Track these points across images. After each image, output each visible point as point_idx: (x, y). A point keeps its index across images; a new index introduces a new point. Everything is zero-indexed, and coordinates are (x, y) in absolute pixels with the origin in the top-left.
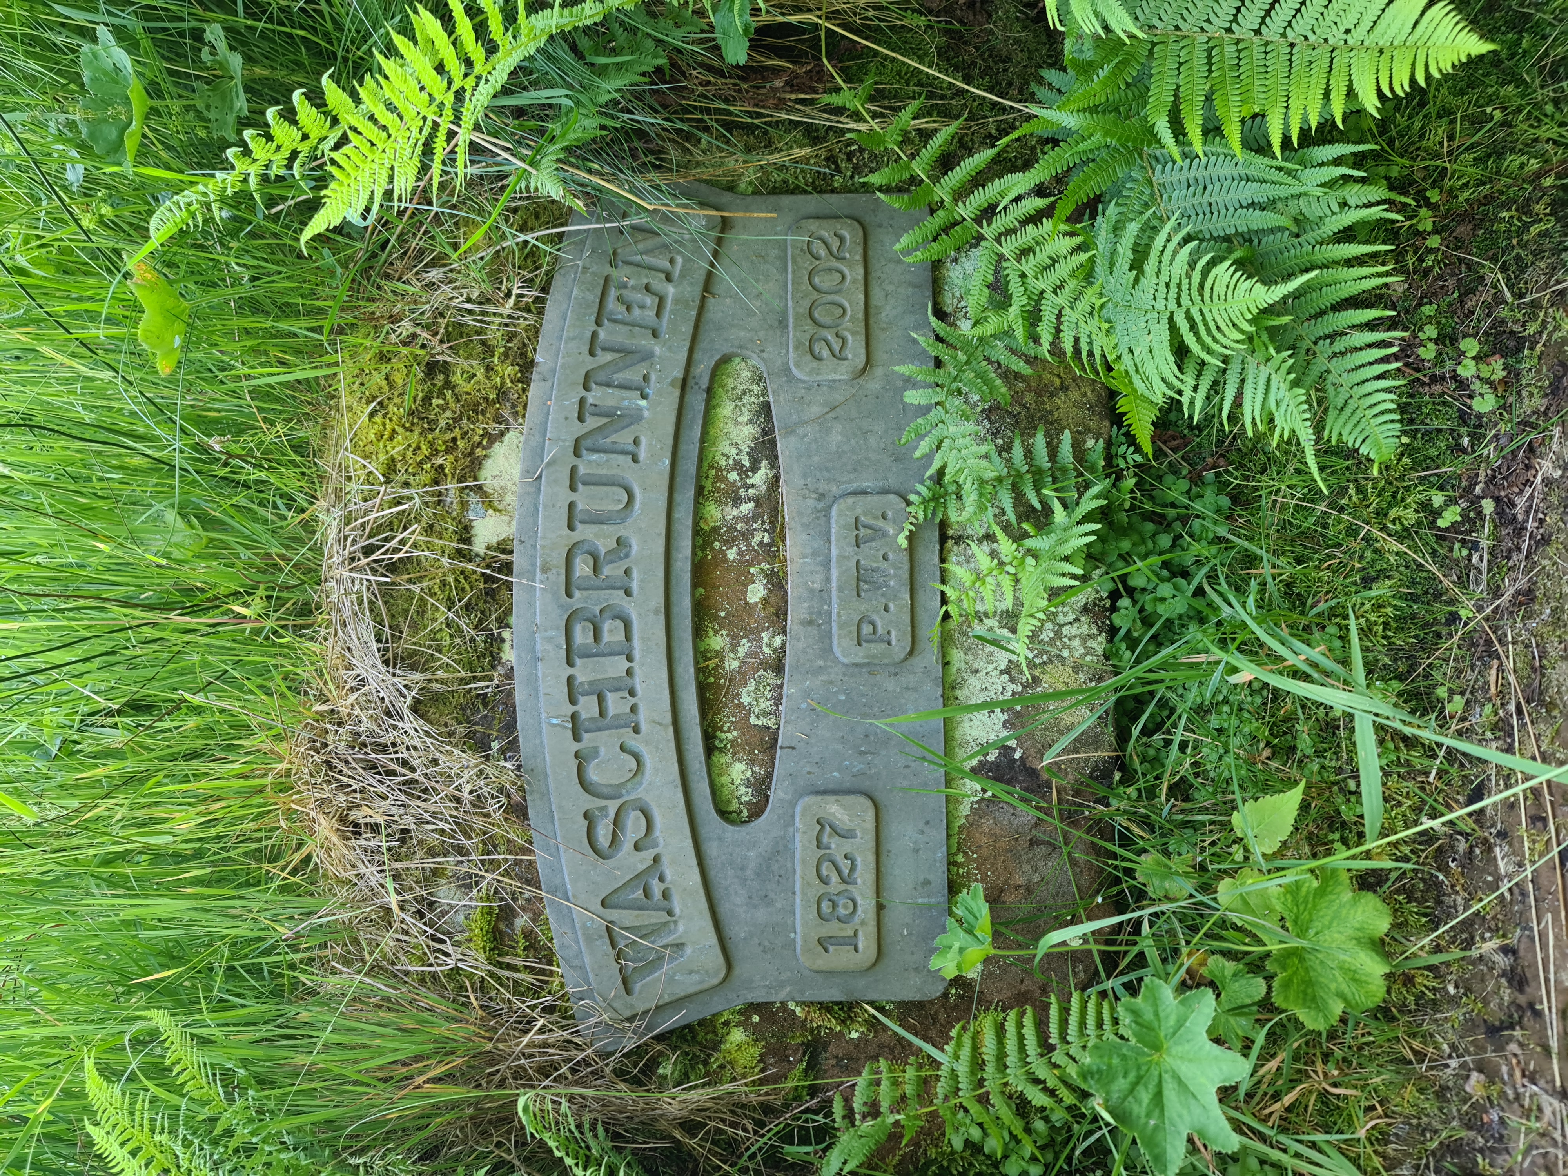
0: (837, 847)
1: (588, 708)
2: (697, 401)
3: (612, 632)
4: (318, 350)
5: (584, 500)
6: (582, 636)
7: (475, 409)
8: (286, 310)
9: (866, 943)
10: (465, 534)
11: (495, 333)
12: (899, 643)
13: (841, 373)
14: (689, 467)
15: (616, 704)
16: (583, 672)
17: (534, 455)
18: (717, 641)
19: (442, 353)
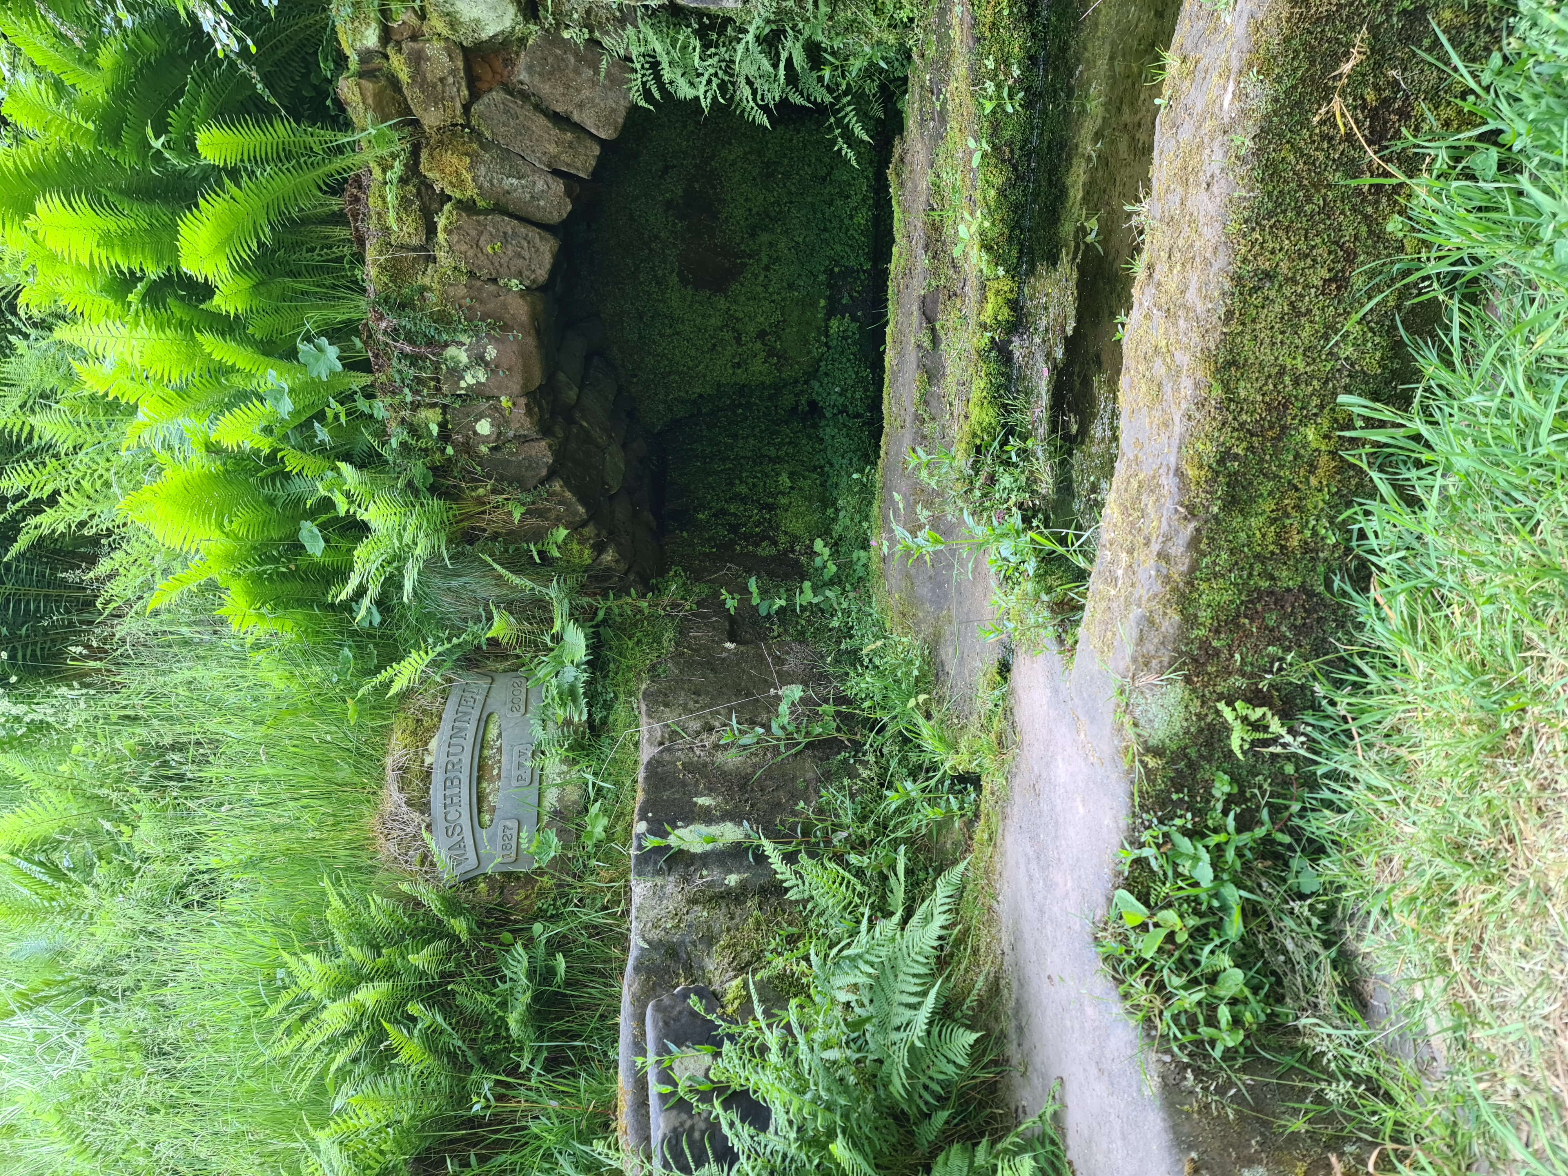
0: (508, 832)
1: (448, 801)
2: (482, 724)
3: (456, 782)
4: (389, 718)
5: (452, 750)
6: (448, 783)
7: (428, 730)
8: (382, 708)
9: (513, 855)
10: (423, 761)
11: (434, 710)
12: (528, 780)
13: (518, 715)
14: (479, 740)
15: (455, 800)
16: (448, 793)
17: (440, 739)
18: (484, 785)
19: (420, 717)
